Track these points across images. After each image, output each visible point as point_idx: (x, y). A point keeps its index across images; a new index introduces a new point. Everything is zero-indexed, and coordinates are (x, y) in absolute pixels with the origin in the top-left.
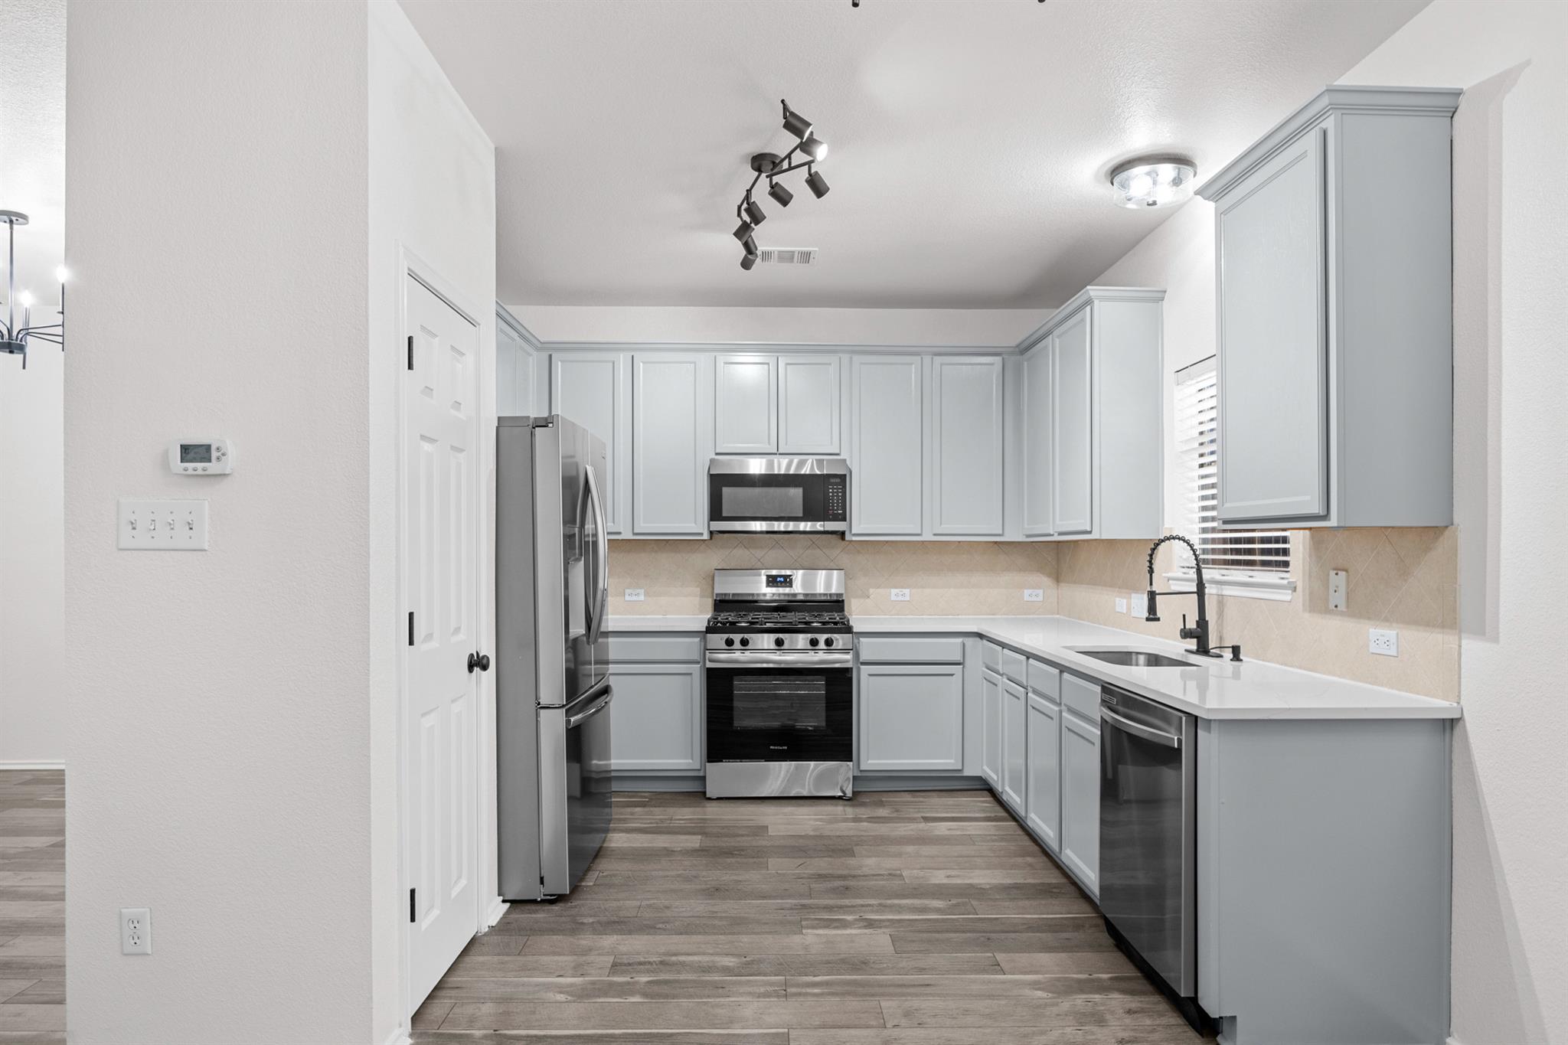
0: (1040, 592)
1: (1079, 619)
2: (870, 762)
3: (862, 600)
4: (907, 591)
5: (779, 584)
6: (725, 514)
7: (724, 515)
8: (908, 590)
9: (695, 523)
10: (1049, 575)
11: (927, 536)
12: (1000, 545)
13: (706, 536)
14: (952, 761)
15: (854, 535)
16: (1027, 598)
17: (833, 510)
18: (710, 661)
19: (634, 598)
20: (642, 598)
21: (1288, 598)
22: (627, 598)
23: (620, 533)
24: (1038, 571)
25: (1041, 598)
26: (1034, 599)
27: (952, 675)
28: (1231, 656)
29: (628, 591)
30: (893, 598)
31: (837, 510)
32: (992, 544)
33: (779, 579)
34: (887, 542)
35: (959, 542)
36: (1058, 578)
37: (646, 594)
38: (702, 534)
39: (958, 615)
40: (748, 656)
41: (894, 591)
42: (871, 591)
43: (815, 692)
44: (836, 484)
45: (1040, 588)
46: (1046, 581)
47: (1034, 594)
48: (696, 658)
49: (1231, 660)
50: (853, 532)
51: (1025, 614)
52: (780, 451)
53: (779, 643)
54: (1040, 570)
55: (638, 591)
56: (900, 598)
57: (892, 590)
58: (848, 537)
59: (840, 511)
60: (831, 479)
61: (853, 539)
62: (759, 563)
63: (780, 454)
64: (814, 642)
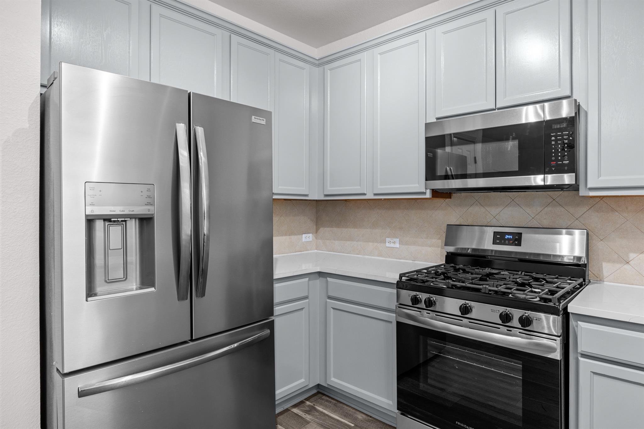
5: (507, 242)
7: (439, 174)
13: (428, 195)
15: (592, 189)
17: (557, 160)
19: (392, 245)
20: (397, 245)
22: (388, 245)
23: (365, 194)
29: (388, 239)
31: (562, 160)
33: (507, 237)
37: (401, 243)
38: (424, 193)
44: (562, 130)
50: (590, 185)
52: (498, 105)
53: (465, 310)
55: (395, 240)
58: (582, 192)
59: (566, 161)
60: (553, 125)
61: (589, 194)
62: (495, 220)
63: (499, 109)
64: (506, 318)
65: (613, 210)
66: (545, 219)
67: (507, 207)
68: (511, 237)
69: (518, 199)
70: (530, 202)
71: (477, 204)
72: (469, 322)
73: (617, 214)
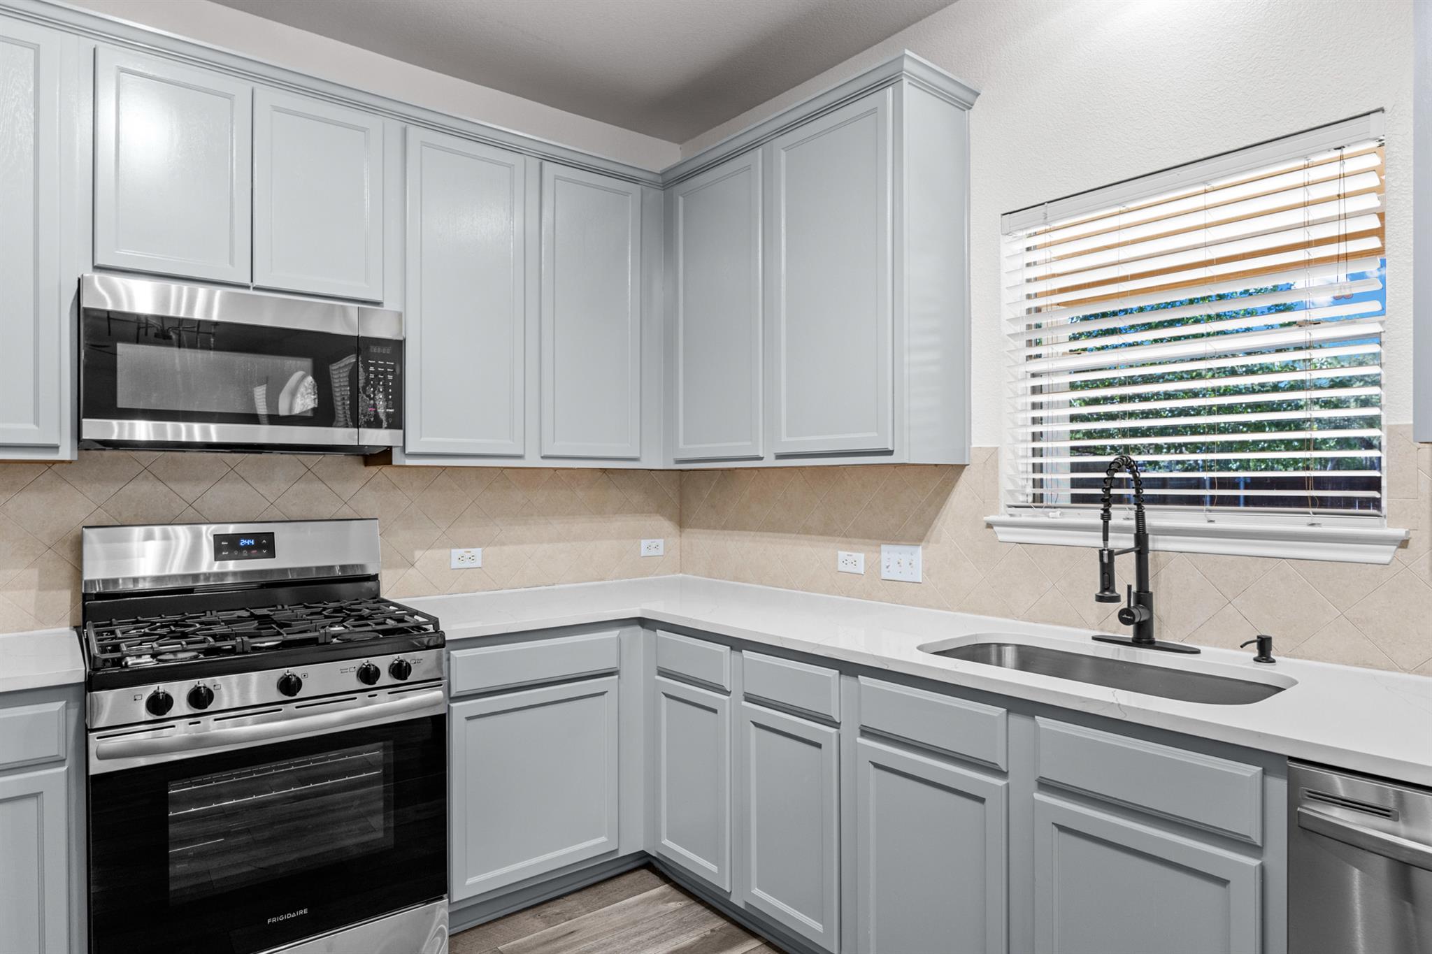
0: (660, 542)
1: (736, 579)
2: (470, 881)
3: (401, 571)
4: (477, 552)
5: (245, 552)
6: (122, 403)
7: (119, 405)
8: (479, 550)
9: (37, 422)
10: (670, 519)
11: (532, 461)
12: (611, 475)
13: (66, 452)
14: (603, 839)
15: (409, 455)
16: (644, 552)
18: (101, 757)
21: (1386, 558)
24: (657, 512)
25: (661, 552)
26: (653, 552)
27: (602, 694)
28: (1256, 655)
30: (455, 564)
32: (599, 474)
33: (243, 542)
34: (445, 468)
35: (555, 469)
36: (682, 522)
38: (55, 448)
39: (554, 584)
40: (211, 727)
41: (457, 553)
42: (418, 554)
43: (364, 775)
44: (384, 357)
45: (659, 538)
46: (667, 526)
47: (654, 545)
48: (55, 753)
49: (1256, 660)
50: (406, 450)
51: (642, 576)
52: (257, 283)
53: (289, 686)
54: (660, 510)
56: (468, 564)
57: (453, 550)
58: (397, 458)
59: (390, 409)
60: (372, 347)
61: (405, 462)
62: (191, 510)
63: (255, 288)
64: (369, 676)
65: (395, 487)
66: (294, 504)
67: (220, 482)
68: (253, 542)
69: (242, 468)
70: (266, 473)
71: (146, 478)
72: (297, 707)
73: (400, 493)
